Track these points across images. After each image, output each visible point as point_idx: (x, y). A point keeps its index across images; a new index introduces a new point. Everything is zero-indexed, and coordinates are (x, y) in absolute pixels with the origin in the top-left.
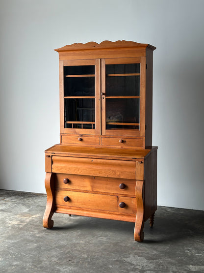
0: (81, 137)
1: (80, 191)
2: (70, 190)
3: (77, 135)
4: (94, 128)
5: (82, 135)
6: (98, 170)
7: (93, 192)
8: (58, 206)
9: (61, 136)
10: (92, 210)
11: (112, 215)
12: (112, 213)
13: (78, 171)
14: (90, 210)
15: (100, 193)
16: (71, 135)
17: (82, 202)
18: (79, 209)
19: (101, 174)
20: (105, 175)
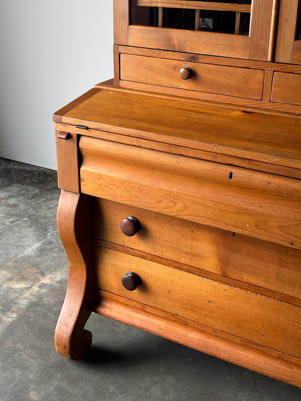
0: (190, 65)
1: (178, 266)
2: (143, 256)
3: (177, 56)
4: (244, 30)
5: (194, 58)
6: (251, 214)
7: (225, 279)
8: (106, 294)
9: (118, 56)
10: (217, 334)
11: (292, 368)
12: (291, 361)
13: (172, 204)
14: (210, 331)
15: (251, 288)
16: (155, 55)
17: (183, 299)
18: (172, 319)
19: (266, 230)
20: (282, 238)
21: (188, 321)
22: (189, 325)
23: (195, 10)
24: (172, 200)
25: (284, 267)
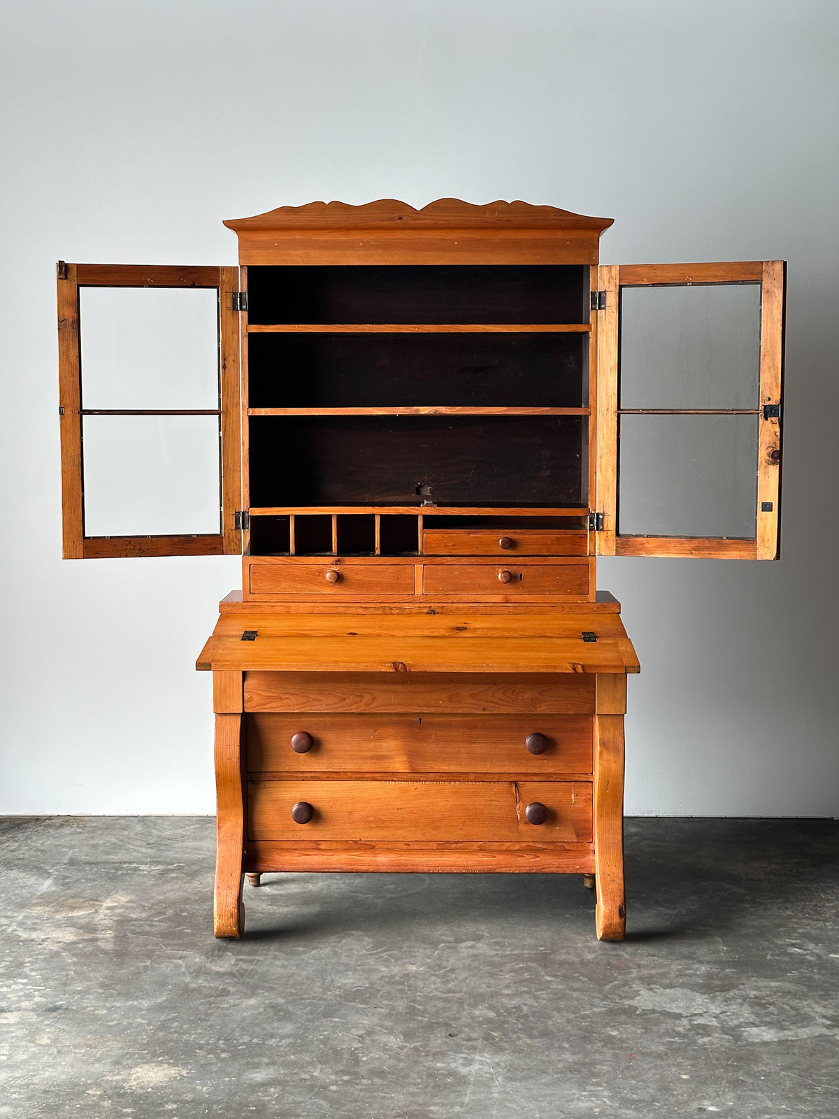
0: (336, 568)
1: (360, 776)
2: (316, 777)
3: (320, 560)
5: (339, 560)
7: (415, 775)
10: (411, 847)
11: (495, 857)
12: (493, 848)
13: (358, 699)
14: (402, 845)
15: (443, 777)
16: (294, 562)
17: (367, 817)
18: (355, 848)
19: (459, 702)
20: (475, 706)
21: (373, 843)
22: (376, 847)
23: (331, 515)
24: (359, 694)
25: (474, 743)
